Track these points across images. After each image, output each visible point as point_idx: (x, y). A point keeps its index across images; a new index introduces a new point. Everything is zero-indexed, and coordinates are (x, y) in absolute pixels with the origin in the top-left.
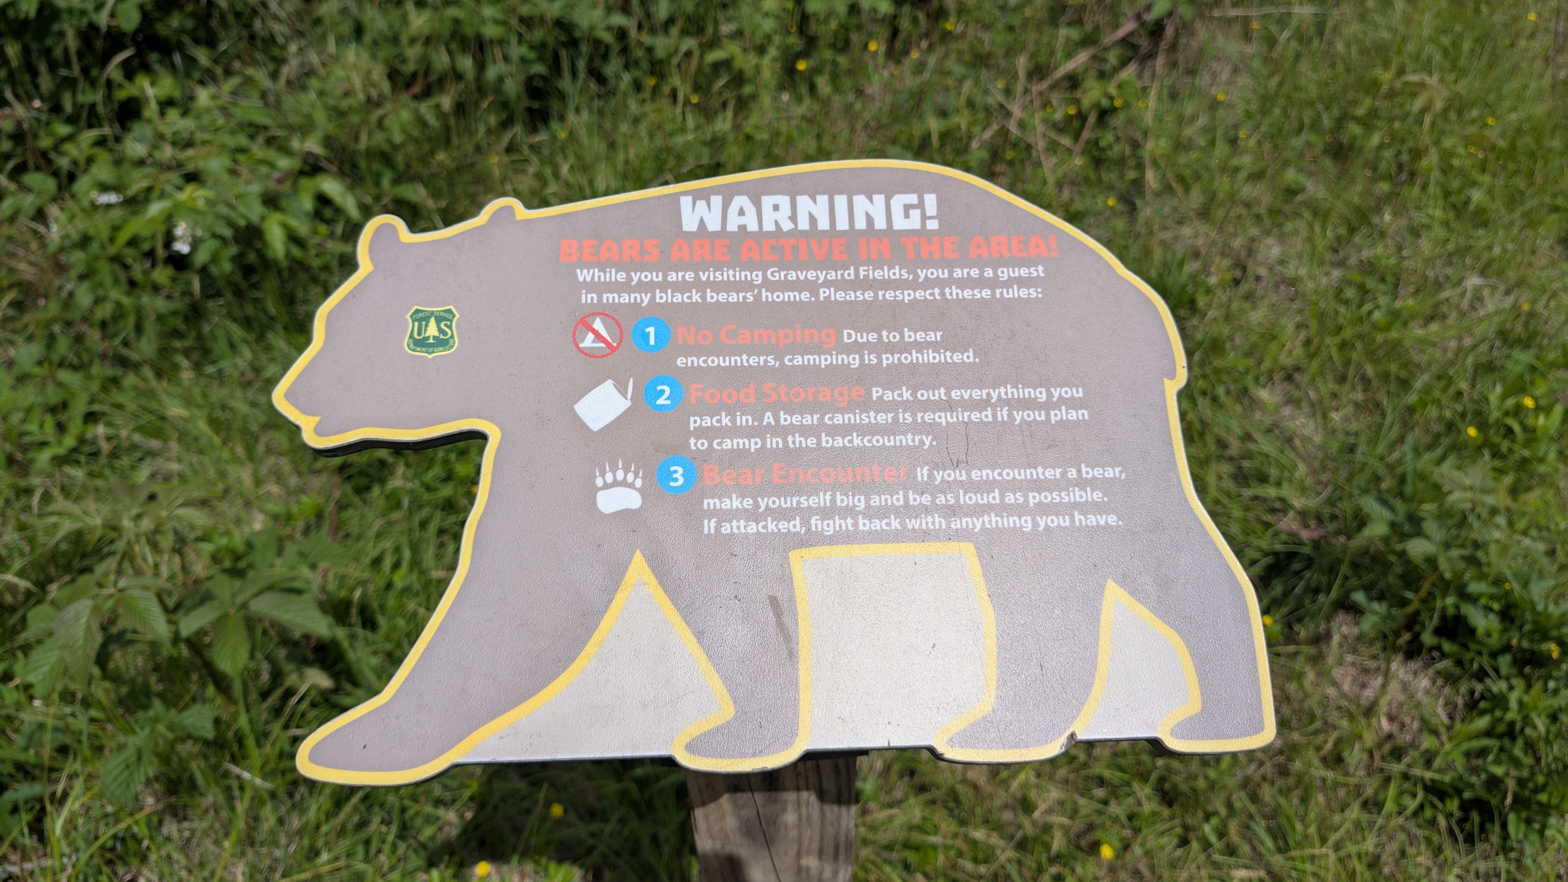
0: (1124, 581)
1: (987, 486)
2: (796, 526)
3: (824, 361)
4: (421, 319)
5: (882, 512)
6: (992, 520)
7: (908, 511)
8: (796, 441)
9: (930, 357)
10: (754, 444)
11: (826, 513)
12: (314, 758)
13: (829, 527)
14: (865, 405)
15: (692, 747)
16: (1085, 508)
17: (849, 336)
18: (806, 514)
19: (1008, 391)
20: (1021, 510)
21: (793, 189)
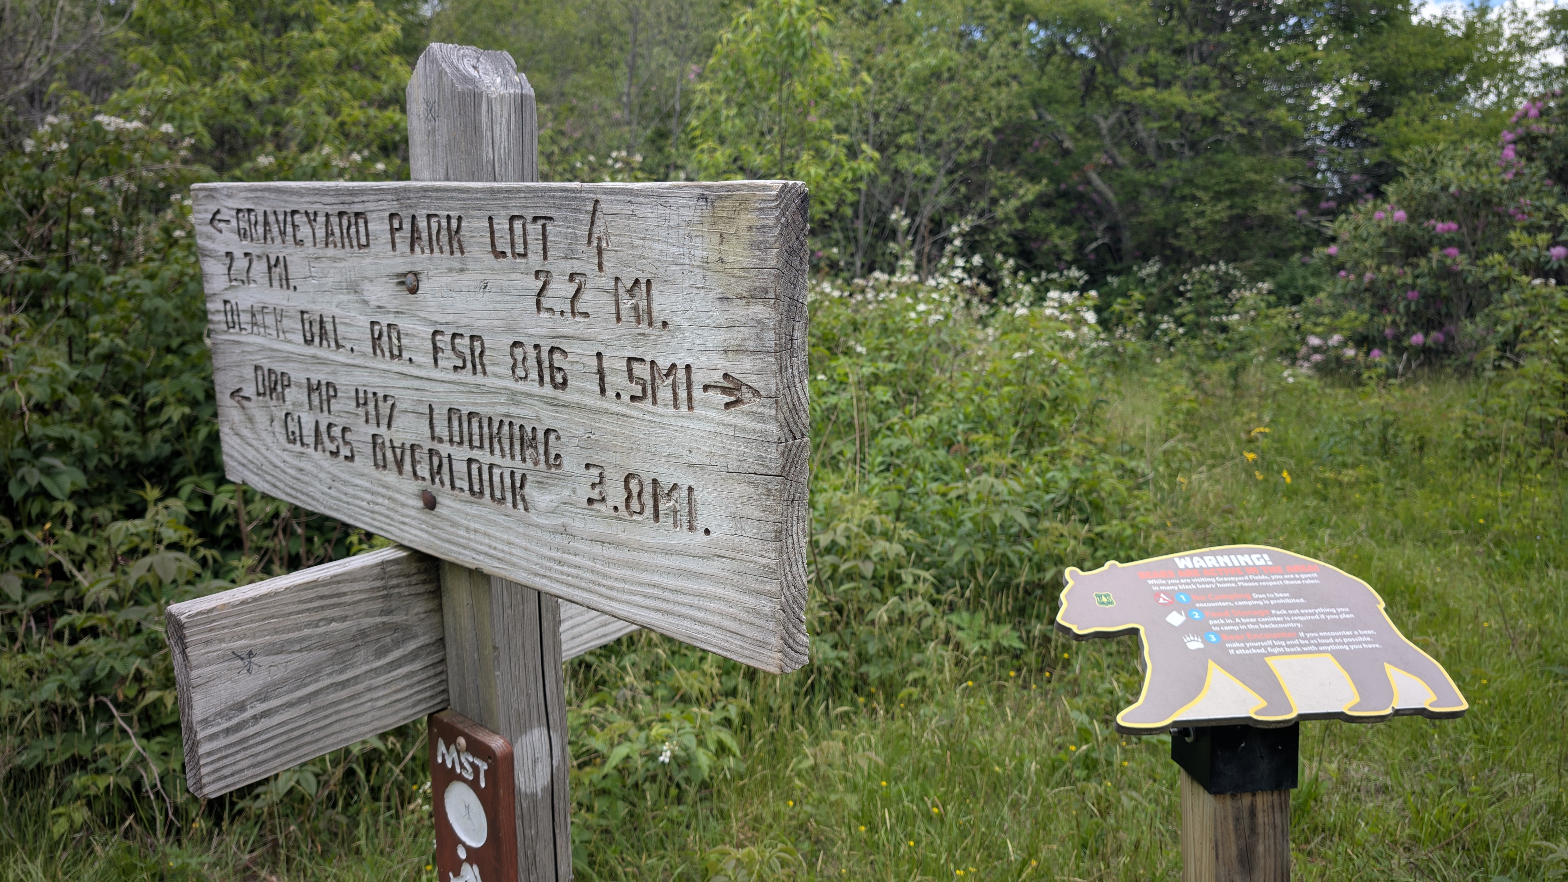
0: (1390, 663)
1: (1327, 638)
2: (1263, 650)
3: (1250, 603)
4: (1100, 596)
5: (1293, 646)
6: (1334, 647)
7: (1300, 645)
8: (1251, 627)
9: (1288, 601)
10: (1236, 628)
11: (1273, 646)
12: (1123, 719)
13: (1276, 650)
14: (1272, 616)
15: (1256, 713)
16: (1366, 643)
17: (1255, 596)
18: (1266, 648)
19: (1321, 610)
20: (1343, 644)
21: (1214, 554)
